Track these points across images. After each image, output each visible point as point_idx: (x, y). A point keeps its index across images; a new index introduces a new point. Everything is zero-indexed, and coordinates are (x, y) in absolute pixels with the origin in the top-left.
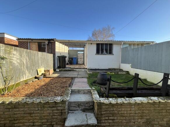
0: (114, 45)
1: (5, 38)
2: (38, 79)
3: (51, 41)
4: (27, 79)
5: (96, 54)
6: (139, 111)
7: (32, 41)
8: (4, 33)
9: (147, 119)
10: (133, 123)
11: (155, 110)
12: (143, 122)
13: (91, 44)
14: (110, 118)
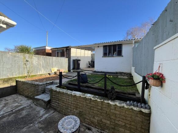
0: (123, 46)
1: (46, 49)
2: (50, 75)
3: (68, 48)
4: (42, 73)
5: (103, 57)
6: (74, 102)
7: (57, 50)
8: (45, 46)
9: (80, 111)
10: (70, 111)
11: (87, 105)
12: (77, 113)
13: (98, 46)
14: (57, 101)
